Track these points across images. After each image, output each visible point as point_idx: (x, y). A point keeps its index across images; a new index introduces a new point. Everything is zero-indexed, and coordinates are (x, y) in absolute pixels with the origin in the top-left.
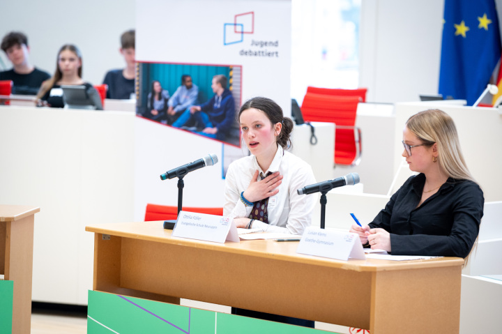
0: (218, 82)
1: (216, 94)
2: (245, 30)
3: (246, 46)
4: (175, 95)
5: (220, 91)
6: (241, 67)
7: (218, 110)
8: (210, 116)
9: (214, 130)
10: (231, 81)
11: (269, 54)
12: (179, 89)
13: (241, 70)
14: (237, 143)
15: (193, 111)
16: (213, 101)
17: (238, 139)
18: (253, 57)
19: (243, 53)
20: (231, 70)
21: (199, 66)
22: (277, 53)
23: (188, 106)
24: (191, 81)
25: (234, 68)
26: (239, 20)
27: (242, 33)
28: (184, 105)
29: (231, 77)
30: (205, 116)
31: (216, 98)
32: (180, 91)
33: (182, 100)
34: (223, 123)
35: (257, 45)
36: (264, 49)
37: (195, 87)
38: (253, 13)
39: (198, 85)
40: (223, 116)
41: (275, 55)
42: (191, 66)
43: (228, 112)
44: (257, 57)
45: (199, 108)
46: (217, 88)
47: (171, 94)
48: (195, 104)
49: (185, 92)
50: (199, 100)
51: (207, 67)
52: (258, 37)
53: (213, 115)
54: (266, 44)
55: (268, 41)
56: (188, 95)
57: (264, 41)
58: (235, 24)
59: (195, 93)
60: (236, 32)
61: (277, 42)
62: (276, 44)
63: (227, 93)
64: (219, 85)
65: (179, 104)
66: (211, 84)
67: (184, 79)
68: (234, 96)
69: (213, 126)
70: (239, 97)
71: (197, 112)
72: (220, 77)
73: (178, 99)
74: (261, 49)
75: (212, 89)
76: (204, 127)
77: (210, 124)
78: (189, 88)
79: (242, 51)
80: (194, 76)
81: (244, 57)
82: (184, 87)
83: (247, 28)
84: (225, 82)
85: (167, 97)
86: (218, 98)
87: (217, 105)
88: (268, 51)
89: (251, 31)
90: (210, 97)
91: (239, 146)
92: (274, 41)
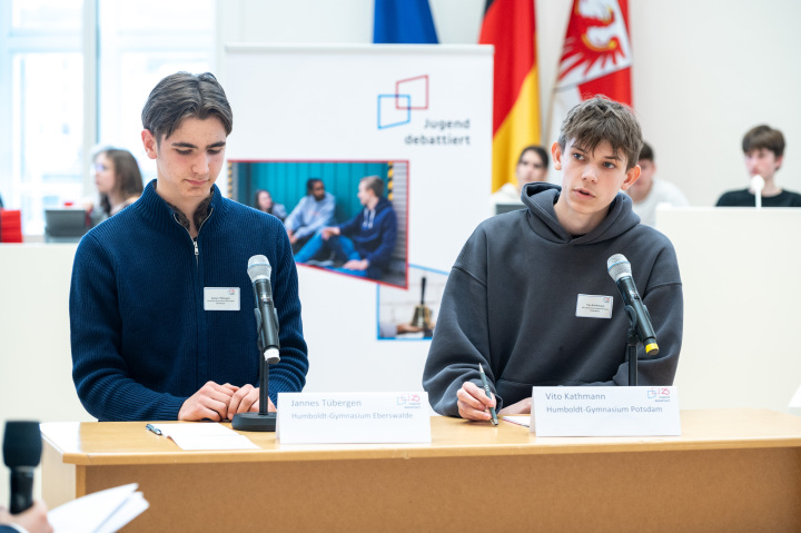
0: (368, 188)
1: (366, 206)
2: (413, 105)
3: (416, 128)
4: (297, 211)
5: (373, 201)
6: (407, 162)
7: (370, 232)
8: (355, 243)
9: (363, 264)
10: (391, 185)
11: (455, 141)
12: (303, 201)
13: (408, 168)
14: (402, 282)
15: (326, 236)
16: (361, 217)
17: (404, 275)
18: (428, 146)
19: (410, 140)
20: (391, 167)
21: (336, 164)
22: (467, 138)
23: (318, 228)
24: (323, 188)
25: (396, 165)
26: (403, 89)
27: (409, 108)
28: (312, 227)
29: (390, 179)
30: (348, 243)
31: (366, 212)
32: (304, 205)
33: (307, 219)
34: (378, 252)
35: (434, 127)
36: (447, 132)
37: (330, 198)
38: (426, 77)
39: (335, 193)
40: (378, 241)
41: (464, 141)
42: (322, 164)
43: (386, 235)
44: (436, 146)
45: (336, 230)
46: (366, 197)
47: (289, 210)
48: (331, 224)
49: (314, 206)
50: (338, 216)
51: (351, 164)
52: (435, 114)
53: (361, 239)
54: (449, 124)
55: (453, 120)
56: (317, 210)
57: (446, 120)
58: (397, 96)
59: (329, 206)
60: (398, 107)
61: (468, 122)
62: (467, 124)
63: (384, 204)
64: (371, 192)
65: (303, 225)
66: (358, 191)
67: (310, 186)
68: (396, 209)
69: (362, 258)
70: (404, 209)
71: (333, 237)
72: (371, 179)
73: (300, 218)
74: (442, 134)
75: (358, 200)
76: (345, 260)
77: (356, 254)
78: (320, 199)
79: (410, 137)
80: (328, 180)
81: (413, 146)
82: (312, 199)
83: (418, 101)
84: (380, 188)
85: (282, 215)
86: (370, 213)
87: (368, 225)
88: (453, 137)
89: (423, 105)
90: (356, 211)
91: (405, 287)
92: (463, 120)
